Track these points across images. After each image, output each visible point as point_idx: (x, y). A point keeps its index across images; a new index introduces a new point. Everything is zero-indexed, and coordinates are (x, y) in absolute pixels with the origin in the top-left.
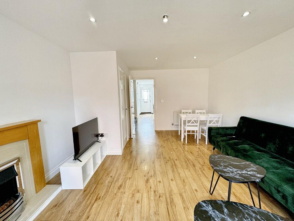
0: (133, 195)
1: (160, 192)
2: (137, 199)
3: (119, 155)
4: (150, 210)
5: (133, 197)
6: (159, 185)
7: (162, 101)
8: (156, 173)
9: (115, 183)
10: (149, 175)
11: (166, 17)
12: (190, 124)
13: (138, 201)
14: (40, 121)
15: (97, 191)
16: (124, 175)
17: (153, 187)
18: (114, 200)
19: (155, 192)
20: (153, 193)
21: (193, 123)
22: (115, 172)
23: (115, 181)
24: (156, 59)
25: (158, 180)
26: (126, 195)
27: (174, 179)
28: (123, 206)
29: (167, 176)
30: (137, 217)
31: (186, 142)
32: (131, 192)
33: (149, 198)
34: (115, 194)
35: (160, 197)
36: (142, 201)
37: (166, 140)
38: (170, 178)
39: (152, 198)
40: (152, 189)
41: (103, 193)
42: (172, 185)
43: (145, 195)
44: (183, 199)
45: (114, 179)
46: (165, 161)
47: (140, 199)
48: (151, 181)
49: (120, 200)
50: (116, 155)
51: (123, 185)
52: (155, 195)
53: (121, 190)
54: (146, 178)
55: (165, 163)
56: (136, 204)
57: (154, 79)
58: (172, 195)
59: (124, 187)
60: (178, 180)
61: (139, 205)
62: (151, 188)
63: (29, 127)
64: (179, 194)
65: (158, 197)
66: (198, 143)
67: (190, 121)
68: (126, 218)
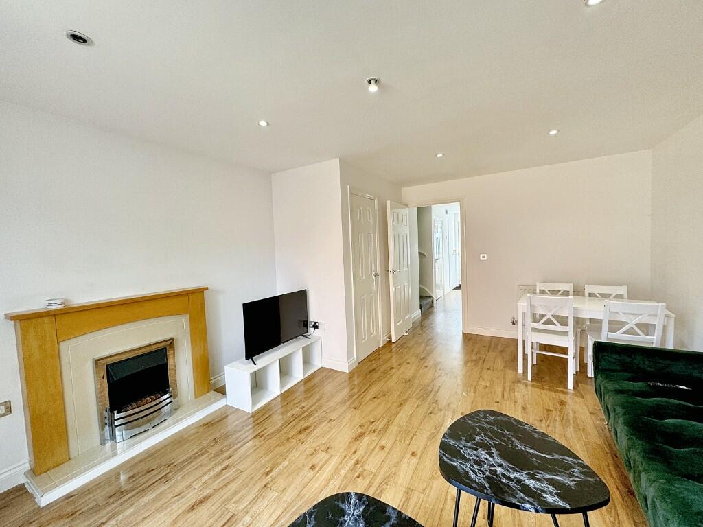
0: (315, 451)
1: (367, 467)
2: (315, 461)
3: (344, 373)
4: (322, 490)
5: (311, 455)
6: (377, 454)
7: (483, 257)
8: (387, 428)
9: (300, 421)
10: (371, 426)
11: (373, 82)
12: (540, 326)
13: (313, 466)
14: (207, 289)
15: (267, 423)
16: (324, 411)
17: (361, 452)
18: (278, 448)
19: (357, 462)
20: (351, 463)
21: (549, 322)
22: (314, 401)
23: (303, 416)
24: (440, 155)
25: (383, 443)
26: (302, 448)
27: (419, 454)
28: (286, 463)
29: (408, 442)
30: (293, 492)
31: (530, 378)
32: (314, 445)
33: (337, 470)
34: (288, 440)
35: (358, 476)
36: (321, 468)
37: (475, 361)
38: (413, 448)
39: (343, 472)
40: (356, 457)
41: (273, 430)
42: (404, 465)
43: (335, 461)
44: (406, 504)
45: (303, 413)
46: (431, 409)
47: (321, 464)
48: (366, 439)
49: (287, 452)
50: (337, 371)
51: (311, 429)
52: (353, 469)
53: (302, 436)
54: (360, 430)
55: (429, 412)
56: (307, 469)
57: (459, 201)
58: (387, 484)
59: (310, 433)
60: (427, 460)
61: (312, 473)
62: (355, 452)
63: (190, 297)
64: (404, 489)
65: (357, 474)
66: (570, 386)
67: (543, 316)
68: (276, 485)
